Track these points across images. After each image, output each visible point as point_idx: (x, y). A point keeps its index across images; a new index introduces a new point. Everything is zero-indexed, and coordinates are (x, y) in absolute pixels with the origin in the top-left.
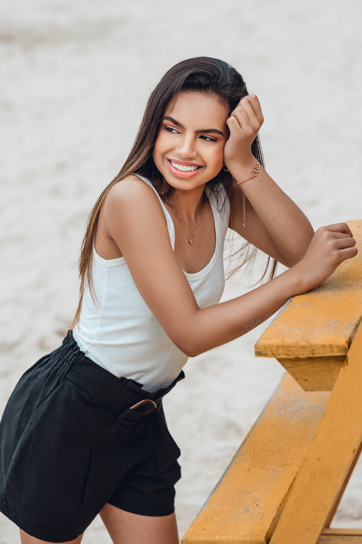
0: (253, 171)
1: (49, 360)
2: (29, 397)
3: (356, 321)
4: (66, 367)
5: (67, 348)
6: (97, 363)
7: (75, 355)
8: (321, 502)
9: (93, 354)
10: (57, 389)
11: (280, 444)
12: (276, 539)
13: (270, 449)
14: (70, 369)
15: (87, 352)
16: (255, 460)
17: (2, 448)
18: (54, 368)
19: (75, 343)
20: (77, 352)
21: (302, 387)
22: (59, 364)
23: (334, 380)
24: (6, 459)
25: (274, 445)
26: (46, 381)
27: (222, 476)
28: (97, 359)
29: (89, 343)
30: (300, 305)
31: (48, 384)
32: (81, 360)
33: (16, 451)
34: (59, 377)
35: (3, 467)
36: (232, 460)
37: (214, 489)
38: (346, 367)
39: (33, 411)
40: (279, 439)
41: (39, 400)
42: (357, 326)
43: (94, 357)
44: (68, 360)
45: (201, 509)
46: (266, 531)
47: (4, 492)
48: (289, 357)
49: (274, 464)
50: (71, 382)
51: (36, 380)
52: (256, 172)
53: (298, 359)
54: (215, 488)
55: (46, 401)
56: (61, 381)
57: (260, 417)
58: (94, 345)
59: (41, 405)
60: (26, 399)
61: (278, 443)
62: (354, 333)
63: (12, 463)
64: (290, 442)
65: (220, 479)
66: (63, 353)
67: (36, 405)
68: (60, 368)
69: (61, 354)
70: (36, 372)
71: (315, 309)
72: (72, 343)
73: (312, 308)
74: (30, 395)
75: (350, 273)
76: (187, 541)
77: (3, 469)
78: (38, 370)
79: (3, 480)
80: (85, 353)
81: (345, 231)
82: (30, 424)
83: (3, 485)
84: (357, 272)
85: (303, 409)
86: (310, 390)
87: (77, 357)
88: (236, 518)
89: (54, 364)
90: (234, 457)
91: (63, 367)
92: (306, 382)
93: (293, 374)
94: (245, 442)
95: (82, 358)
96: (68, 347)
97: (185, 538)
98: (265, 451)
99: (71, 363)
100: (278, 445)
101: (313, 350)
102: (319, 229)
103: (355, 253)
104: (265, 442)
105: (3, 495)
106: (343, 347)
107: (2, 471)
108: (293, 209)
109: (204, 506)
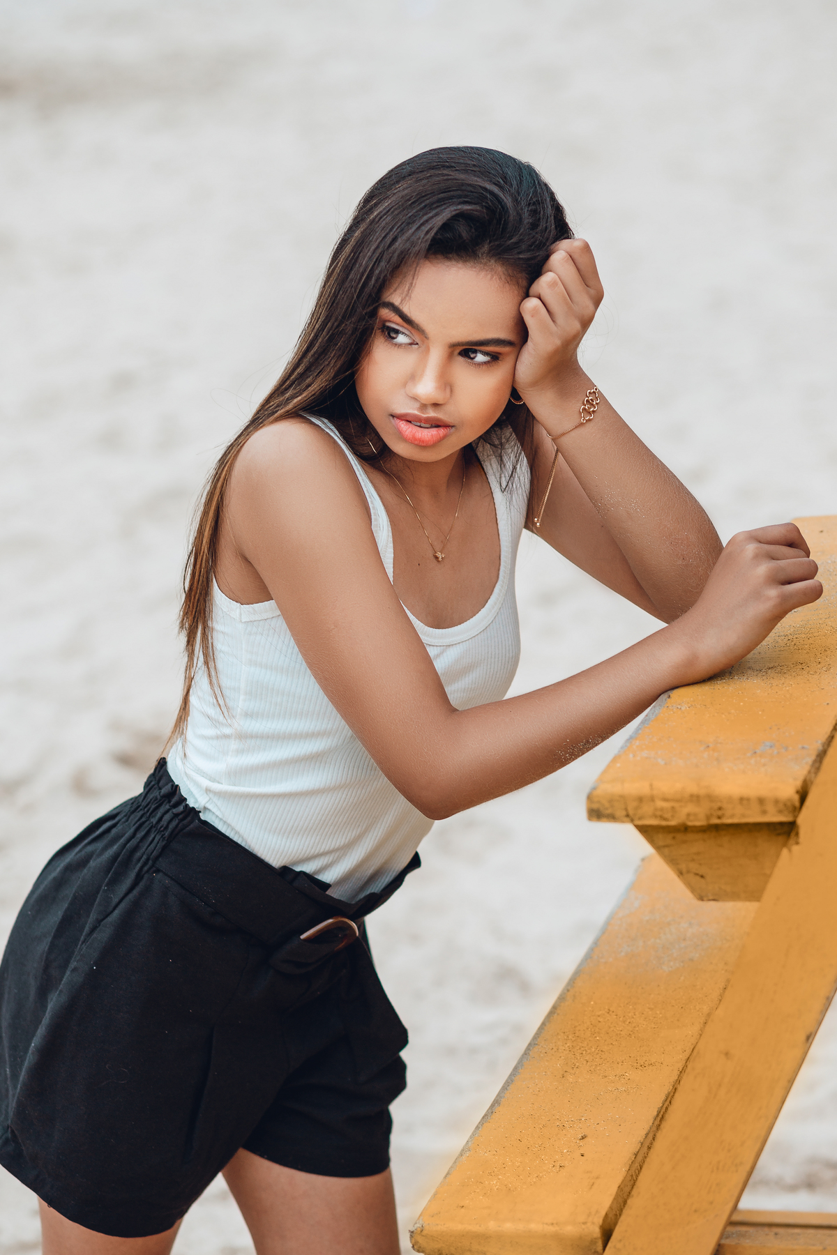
0: (584, 409)
1: (114, 826)
2: (68, 909)
3: (817, 745)
4: (155, 843)
5: (156, 799)
6: (227, 834)
7: (176, 815)
8: (729, 1151)
9: (218, 813)
10: (135, 892)
11: (633, 1018)
12: (626, 1231)
13: (612, 1029)
14: (164, 848)
15: (205, 808)
16: (578, 1054)
17: (5, 1024)
18: (128, 845)
19: (176, 788)
20: (181, 808)
21: (693, 890)
22: (140, 835)
23: (767, 877)
24: (14, 1048)
25: (621, 1019)
26: (110, 875)
27: (503, 1087)
28: (229, 825)
29: (210, 791)
30: (690, 705)
31: (114, 881)
32: (192, 826)
33: (41, 1031)
34: (139, 865)
35: (8, 1066)
36: (525, 1051)
37: (483, 1117)
38: (795, 848)
39: (80, 942)
40: (631, 1007)
41: (93, 917)
42: (821, 755)
43: (221, 819)
44: (161, 828)
45: (455, 1162)
46: (603, 1213)
47: (12, 1122)
48: (664, 823)
49: (620, 1064)
50: (169, 876)
51: (85, 871)
52: (592, 410)
53: (684, 829)
54: (486, 1115)
55: (109, 919)
56: (144, 874)
57: (589, 956)
58: (221, 795)
59: (98, 929)
60: (60, 914)
61: (630, 1015)
62: (813, 770)
63: (30, 1059)
64: (656, 1013)
65: (497, 1096)
66: (148, 811)
67: (87, 929)
68: (141, 844)
69: (142, 812)
70: (83, 853)
71: (723, 716)
72: (166, 787)
73: (716, 714)
74: (72, 903)
75: (803, 636)
76: (424, 1233)
77: (8, 1070)
78: (90, 849)
79: (7, 1096)
80: (200, 812)
81: (793, 541)
82: (74, 970)
83: (7, 1106)
84: (817, 634)
85: (684, 940)
86: (711, 898)
87: (181, 820)
88: (535, 1182)
89: (127, 835)
90: (530, 1044)
91: (148, 843)
92: (702, 880)
93: (672, 861)
94: (554, 1013)
95: (192, 822)
96: (159, 797)
97: (418, 1225)
98: (599, 1033)
99: (167, 834)
100: (629, 1021)
101: (720, 809)
102: (733, 538)
103: (817, 593)
104: (600, 1013)
105: (10, 1129)
106: (789, 804)
107: (6, 1074)
108: (675, 493)
109: (461, 1155)
